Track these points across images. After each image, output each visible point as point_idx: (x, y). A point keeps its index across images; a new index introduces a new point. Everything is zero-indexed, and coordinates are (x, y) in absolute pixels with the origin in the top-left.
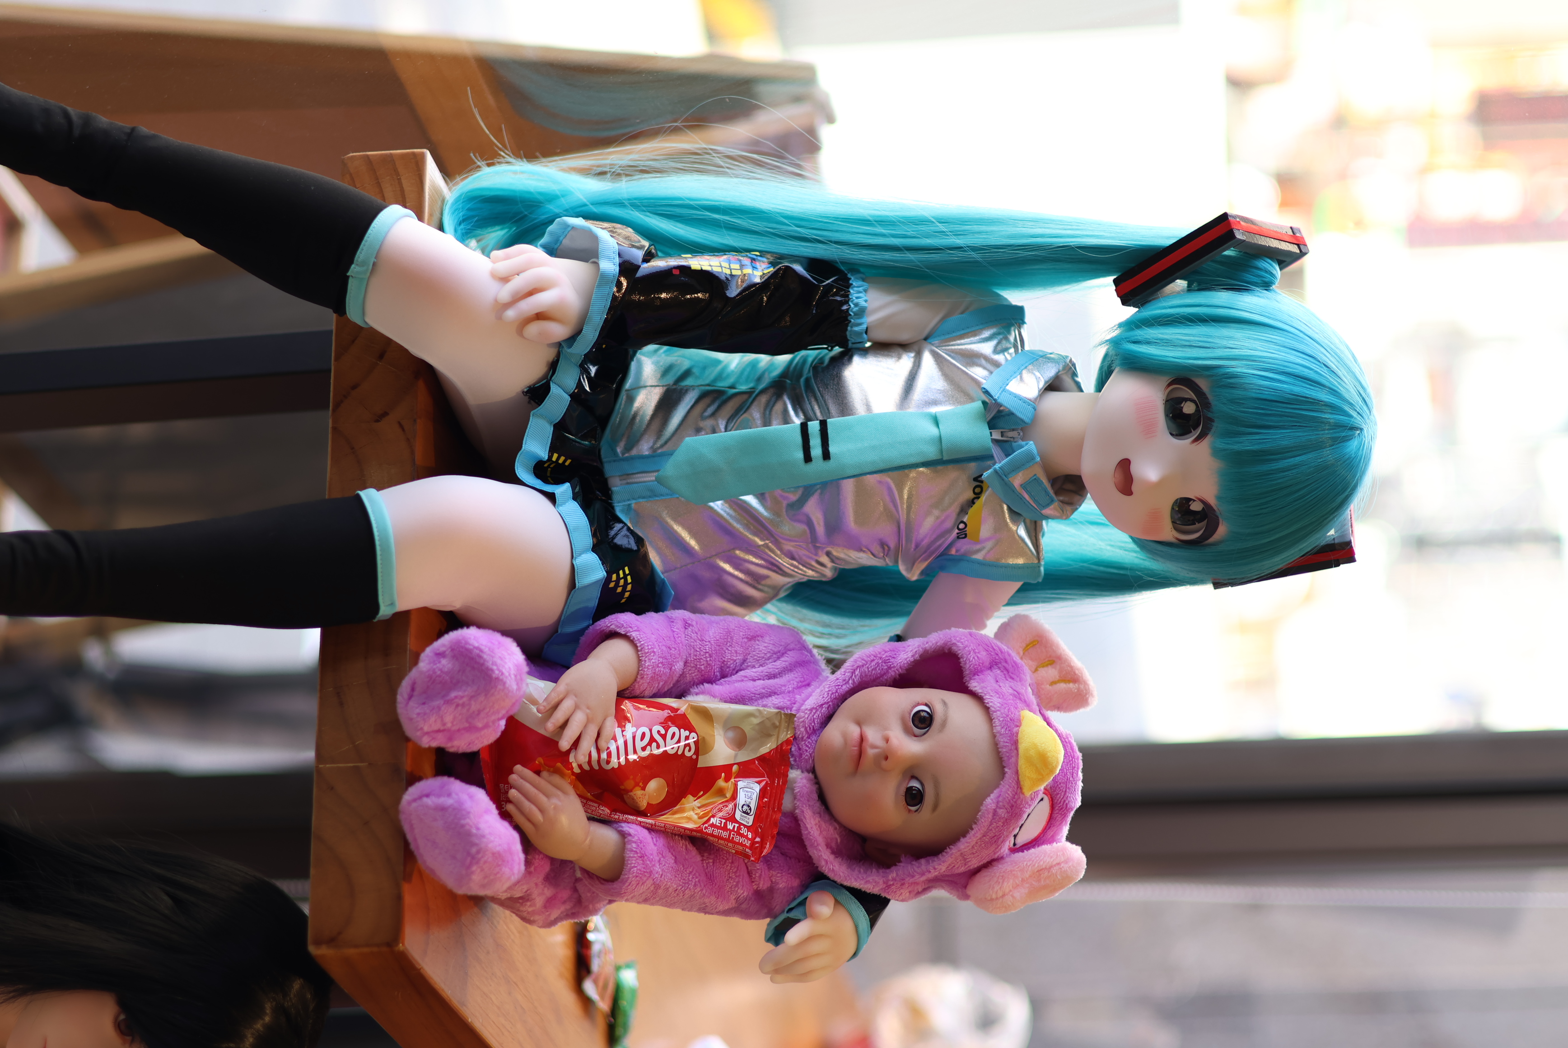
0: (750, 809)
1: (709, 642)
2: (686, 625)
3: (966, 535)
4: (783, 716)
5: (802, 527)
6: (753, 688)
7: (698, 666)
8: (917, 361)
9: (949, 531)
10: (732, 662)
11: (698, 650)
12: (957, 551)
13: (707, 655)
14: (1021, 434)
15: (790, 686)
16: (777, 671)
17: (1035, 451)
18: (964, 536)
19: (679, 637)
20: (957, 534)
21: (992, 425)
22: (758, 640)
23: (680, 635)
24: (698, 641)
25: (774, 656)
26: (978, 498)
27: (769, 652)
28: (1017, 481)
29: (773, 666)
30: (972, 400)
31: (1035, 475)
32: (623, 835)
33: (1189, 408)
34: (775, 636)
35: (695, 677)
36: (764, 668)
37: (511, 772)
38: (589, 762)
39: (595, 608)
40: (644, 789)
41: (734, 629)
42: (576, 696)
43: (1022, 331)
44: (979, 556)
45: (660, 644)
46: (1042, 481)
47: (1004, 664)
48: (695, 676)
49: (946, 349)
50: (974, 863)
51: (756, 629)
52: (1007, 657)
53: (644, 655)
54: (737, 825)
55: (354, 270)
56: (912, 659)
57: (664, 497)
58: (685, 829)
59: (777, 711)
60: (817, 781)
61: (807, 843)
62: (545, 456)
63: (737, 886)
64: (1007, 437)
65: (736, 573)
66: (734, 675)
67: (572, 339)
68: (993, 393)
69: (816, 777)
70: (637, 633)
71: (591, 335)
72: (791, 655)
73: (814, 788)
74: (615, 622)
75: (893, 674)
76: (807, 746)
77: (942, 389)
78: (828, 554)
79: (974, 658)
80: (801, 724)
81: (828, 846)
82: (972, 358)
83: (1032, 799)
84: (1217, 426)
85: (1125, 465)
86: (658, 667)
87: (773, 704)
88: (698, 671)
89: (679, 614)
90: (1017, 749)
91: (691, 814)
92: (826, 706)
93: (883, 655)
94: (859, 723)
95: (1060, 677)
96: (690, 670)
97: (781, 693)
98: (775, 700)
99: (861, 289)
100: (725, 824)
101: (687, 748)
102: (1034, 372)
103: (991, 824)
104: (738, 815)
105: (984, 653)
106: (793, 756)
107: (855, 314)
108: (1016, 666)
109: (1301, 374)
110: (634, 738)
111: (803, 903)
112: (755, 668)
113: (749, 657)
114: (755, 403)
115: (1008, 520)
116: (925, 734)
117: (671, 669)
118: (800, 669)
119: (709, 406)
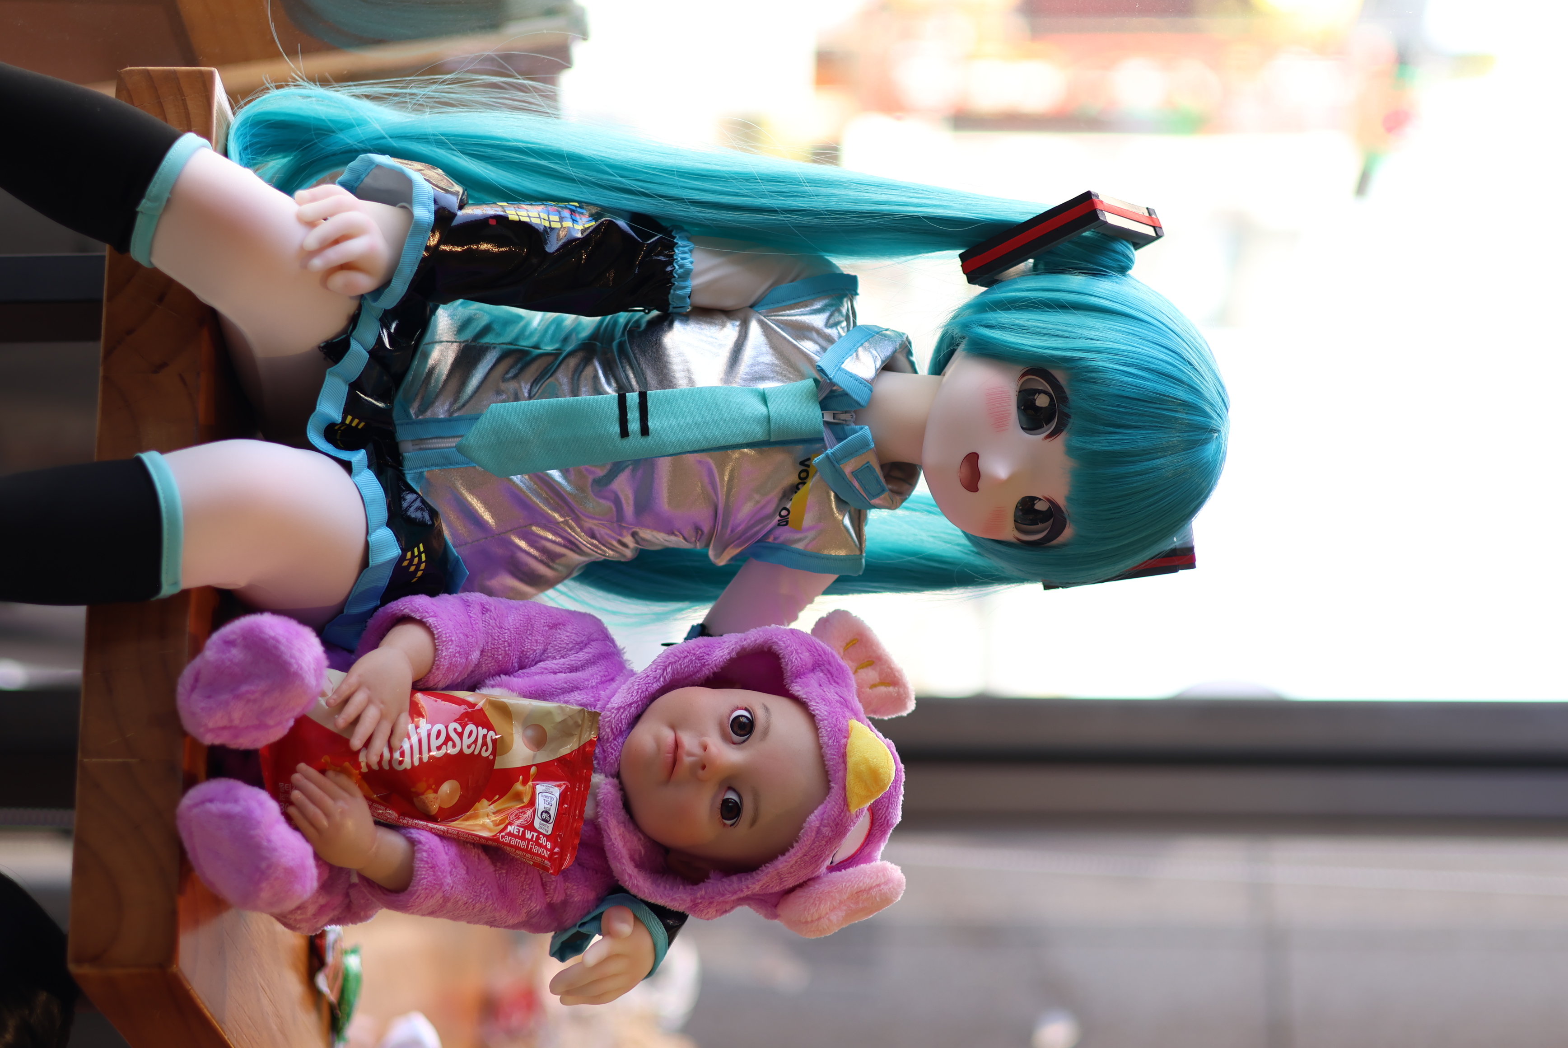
0: (550, 817)
1: (509, 629)
2: (484, 610)
3: (787, 523)
4: (586, 714)
5: (607, 504)
6: (555, 682)
7: (496, 656)
8: (743, 331)
9: (770, 517)
10: (531, 652)
11: (496, 638)
12: (775, 539)
13: (506, 644)
14: (854, 417)
15: (593, 681)
16: (579, 663)
17: (870, 437)
18: (785, 523)
19: (476, 624)
20: (779, 521)
21: (824, 405)
22: (560, 629)
23: (477, 621)
24: (497, 628)
25: (577, 647)
26: (804, 483)
27: (572, 642)
28: (848, 468)
29: (576, 658)
30: (802, 376)
31: (868, 462)
32: (413, 843)
33: (1042, 401)
34: (577, 624)
35: (491, 668)
36: (566, 660)
37: (295, 771)
38: (380, 763)
39: (385, 587)
40: (436, 791)
41: (535, 616)
42: (369, 689)
43: (855, 303)
44: (800, 546)
45: (458, 632)
46: (874, 469)
47: (828, 666)
48: (492, 666)
49: (774, 320)
50: (790, 883)
51: (558, 617)
52: (831, 659)
53: (441, 644)
54: (535, 834)
55: (145, 205)
56: (728, 657)
57: (460, 466)
58: (480, 837)
59: (580, 708)
60: (622, 788)
61: (609, 855)
62: (337, 417)
63: (530, 898)
64: (840, 419)
65: (532, 551)
66: (533, 666)
67: (377, 293)
68: (828, 372)
69: (621, 783)
70: (434, 619)
71: (399, 288)
72: (594, 646)
73: (619, 795)
74: (410, 606)
75: (707, 672)
76: (612, 748)
77: (770, 363)
78: (634, 535)
79: (796, 659)
80: (607, 724)
81: (632, 859)
82: (803, 331)
83: (857, 816)
84: (1074, 422)
85: (972, 459)
86: (455, 656)
87: (576, 700)
88: (496, 661)
89: (476, 597)
90: (845, 762)
91: (487, 821)
92: (634, 705)
93: (697, 651)
94: (673, 727)
95: (880, 679)
96: (486, 660)
97: (583, 689)
98: (577, 696)
99: (686, 249)
100: (524, 833)
101: (485, 748)
102: (871, 350)
103: (814, 842)
104: (537, 823)
105: (807, 654)
106: (596, 758)
107: (680, 276)
108: (841, 670)
109: (1165, 371)
110: (429, 735)
111: (598, 918)
112: (556, 659)
113: (549, 647)
114: (563, 367)
115: (835, 510)
116: (744, 741)
117: (467, 659)
118: (603, 662)
119: (511, 367)
